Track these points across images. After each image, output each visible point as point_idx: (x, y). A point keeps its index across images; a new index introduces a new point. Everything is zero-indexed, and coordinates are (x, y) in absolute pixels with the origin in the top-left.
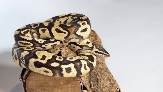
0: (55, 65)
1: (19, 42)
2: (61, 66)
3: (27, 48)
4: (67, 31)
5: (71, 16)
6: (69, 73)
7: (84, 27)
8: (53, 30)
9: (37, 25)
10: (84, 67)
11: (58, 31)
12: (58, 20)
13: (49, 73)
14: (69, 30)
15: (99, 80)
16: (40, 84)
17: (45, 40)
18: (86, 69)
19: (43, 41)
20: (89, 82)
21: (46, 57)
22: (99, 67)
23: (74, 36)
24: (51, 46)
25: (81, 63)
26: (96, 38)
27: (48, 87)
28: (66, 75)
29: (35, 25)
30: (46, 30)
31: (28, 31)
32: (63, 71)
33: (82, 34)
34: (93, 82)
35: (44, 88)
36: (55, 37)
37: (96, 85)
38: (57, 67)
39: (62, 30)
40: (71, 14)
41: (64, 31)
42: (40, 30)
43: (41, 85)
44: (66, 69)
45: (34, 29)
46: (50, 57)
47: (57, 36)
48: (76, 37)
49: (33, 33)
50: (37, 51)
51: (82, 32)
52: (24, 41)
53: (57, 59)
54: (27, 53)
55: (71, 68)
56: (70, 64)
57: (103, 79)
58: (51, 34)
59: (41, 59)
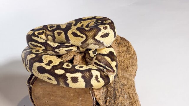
0: (59, 72)
1: (30, 44)
2: (66, 74)
3: (36, 51)
4: (85, 35)
5: (96, 19)
6: (76, 84)
7: (106, 31)
8: (69, 33)
9: (54, 27)
10: (95, 79)
11: (75, 34)
12: (80, 23)
13: (52, 80)
14: (88, 33)
15: (118, 97)
16: (47, 93)
17: (59, 44)
18: (98, 82)
19: (56, 45)
20: (105, 97)
21: (52, 62)
22: (121, 82)
23: (93, 41)
24: (66, 50)
25: (91, 74)
26: (128, 49)
27: (56, 96)
28: (72, 85)
29: (52, 26)
30: (62, 33)
31: (43, 32)
32: (68, 80)
33: (102, 40)
34: (110, 98)
35: (52, 97)
36: (70, 42)
37: (113, 102)
38: (61, 75)
39: (79, 33)
40: (96, 17)
41: (81, 35)
42: (56, 32)
43: (49, 94)
44: (71, 78)
45: (50, 31)
46: (57, 63)
47: (73, 40)
48: (95, 43)
49: (48, 35)
50: (45, 55)
51: (102, 37)
52: (36, 43)
53: (65, 66)
54: (34, 56)
55: (78, 78)
56: (77, 73)
57: (123, 97)
58: (67, 37)
59: (45, 64)
